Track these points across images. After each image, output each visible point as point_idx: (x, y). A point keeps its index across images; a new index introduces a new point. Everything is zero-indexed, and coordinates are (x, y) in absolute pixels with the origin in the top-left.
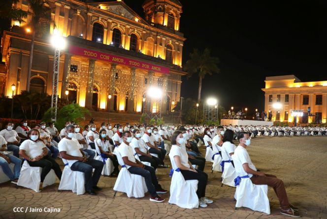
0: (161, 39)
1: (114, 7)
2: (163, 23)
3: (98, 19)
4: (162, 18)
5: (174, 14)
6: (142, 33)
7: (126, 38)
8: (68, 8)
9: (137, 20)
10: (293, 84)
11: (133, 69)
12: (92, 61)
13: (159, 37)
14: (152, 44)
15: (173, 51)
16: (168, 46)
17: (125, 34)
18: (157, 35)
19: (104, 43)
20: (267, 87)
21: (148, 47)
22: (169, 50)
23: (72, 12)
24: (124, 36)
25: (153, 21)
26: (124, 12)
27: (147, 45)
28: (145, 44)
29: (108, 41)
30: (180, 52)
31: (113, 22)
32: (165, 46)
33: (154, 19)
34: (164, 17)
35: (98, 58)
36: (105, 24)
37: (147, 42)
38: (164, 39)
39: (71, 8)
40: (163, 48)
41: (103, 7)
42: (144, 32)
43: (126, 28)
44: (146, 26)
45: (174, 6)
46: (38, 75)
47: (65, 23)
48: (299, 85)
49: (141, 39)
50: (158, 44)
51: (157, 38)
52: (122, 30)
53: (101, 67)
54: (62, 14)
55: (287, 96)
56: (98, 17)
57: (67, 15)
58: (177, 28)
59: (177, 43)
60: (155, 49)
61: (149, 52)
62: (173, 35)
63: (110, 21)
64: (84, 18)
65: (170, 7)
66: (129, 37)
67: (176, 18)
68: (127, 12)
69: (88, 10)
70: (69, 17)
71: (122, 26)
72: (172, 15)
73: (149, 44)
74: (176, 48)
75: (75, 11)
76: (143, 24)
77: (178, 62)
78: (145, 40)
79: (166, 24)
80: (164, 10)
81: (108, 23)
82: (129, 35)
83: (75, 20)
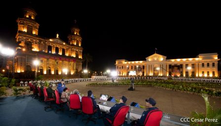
0: (74, 50)
1: (55, 40)
3: (50, 44)
6: (66, 48)
8: (38, 41)
9: (64, 44)
10: (124, 62)
11: (63, 61)
12: (48, 59)
14: (70, 51)
16: (77, 52)
18: (72, 48)
19: (52, 53)
20: (117, 63)
24: (59, 49)
26: (59, 41)
27: (68, 52)
29: (54, 52)
30: (81, 54)
31: (55, 45)
33: (71, 42)
34: (75, 41)
35: (50, 58)
36: (52, 45)
40: (75, 52)
41: (51, 40)
44: (68, 45)
46: (28, 64)
48: (126, 63)
49: (66, 50)
52: (59, 47)
53: (51, 61)
54: (36, 43)
55: (123, 67)
57: (38, 43)
58: (80, 45)
59: (80, 50)
60: (72, 53)
61: (69, 55)
62: (78, 48)
64: (44, 44)
65: (77, 38)
69: (46, 41)
72: (78, 41)
74: (80, 52)
76: (66, 45)
77: (80, 57)
78: (68, 50)
79: (75, 44)
80: (74, 39)
82: (61, 49)
83: (41, 45)
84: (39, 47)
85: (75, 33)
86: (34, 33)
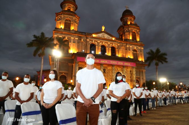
0: (129, 47)
1: (100, 35)
2: (129, 38)
3: (92, 42)
4: (128, 35)
5: (136, 32)
6: (118, 46)
7: (108, 49)
8: (77, 39)
9: (114, 39)
13: (128, 46)
14: (124, 50)
15: (138, 52)
17: (108, 47)
18: (126, 45)
19: (97, 53)
21: (122, 53)
22: (135, 52)
23: (79, 40)
24: (107, 48)
25: (123, 38)
26: (106, 36)
27: (121, 52)
28: (120, 51)
29: (99, 52)
30: (142, 53)
31: (101, 42)
32: (132, 51)
33: (124, 37)
34: (129, 35)
36: (96, 43)
37: (121, 50)
38: (131, 47)
39: (79, 39)
40: (131, 52)
41: (94, 35)
42: (119, 45)
43: (108, 44)
44: (119, 41)
45: (134, 28)
46: (63, 74)
47: (76, 46)
49: (117, 48)
50: (128, 50)
51: (127, 47)
54: (74, 42)
56: (92, 41)
57: (76, 42)
58: (138, 40)
59: (139, 48)
60: (126, 53)
61: (123, 55)
62: (136, 44)
63: (99, 42)
64: (85, 42)
65: (132, 29)
66: (110, 49)
67: (137, 34)
68: (108, 35)
69: (87, 38)
70: (78, 43)
71: (106, 44)
72: (134, 33)
73: (122, 51)
74: (139, 51)
75: (81, 39)
76: (117, 41)
77: (141, 59)
78: (120, 49)
79: (131, 38)
80: (129, 32)
81: (98, 43)
82: (110, 47)
83: (80, 44)
84: (78, 48)
85: (129, 23)
86: (72, 28)
